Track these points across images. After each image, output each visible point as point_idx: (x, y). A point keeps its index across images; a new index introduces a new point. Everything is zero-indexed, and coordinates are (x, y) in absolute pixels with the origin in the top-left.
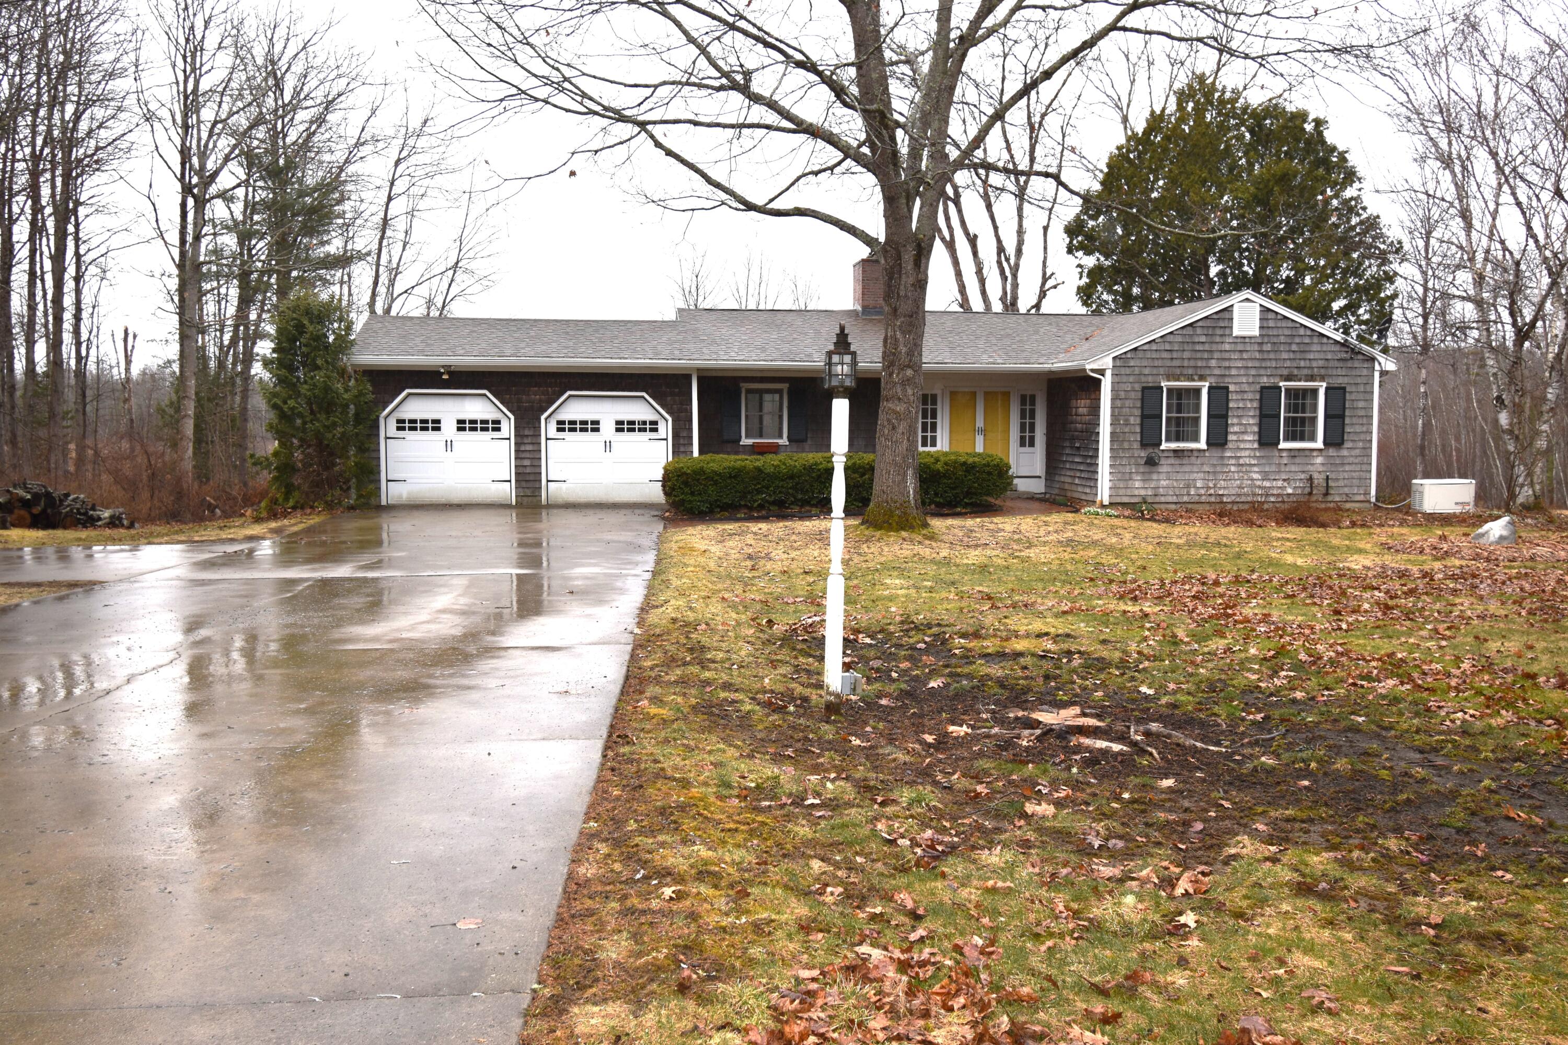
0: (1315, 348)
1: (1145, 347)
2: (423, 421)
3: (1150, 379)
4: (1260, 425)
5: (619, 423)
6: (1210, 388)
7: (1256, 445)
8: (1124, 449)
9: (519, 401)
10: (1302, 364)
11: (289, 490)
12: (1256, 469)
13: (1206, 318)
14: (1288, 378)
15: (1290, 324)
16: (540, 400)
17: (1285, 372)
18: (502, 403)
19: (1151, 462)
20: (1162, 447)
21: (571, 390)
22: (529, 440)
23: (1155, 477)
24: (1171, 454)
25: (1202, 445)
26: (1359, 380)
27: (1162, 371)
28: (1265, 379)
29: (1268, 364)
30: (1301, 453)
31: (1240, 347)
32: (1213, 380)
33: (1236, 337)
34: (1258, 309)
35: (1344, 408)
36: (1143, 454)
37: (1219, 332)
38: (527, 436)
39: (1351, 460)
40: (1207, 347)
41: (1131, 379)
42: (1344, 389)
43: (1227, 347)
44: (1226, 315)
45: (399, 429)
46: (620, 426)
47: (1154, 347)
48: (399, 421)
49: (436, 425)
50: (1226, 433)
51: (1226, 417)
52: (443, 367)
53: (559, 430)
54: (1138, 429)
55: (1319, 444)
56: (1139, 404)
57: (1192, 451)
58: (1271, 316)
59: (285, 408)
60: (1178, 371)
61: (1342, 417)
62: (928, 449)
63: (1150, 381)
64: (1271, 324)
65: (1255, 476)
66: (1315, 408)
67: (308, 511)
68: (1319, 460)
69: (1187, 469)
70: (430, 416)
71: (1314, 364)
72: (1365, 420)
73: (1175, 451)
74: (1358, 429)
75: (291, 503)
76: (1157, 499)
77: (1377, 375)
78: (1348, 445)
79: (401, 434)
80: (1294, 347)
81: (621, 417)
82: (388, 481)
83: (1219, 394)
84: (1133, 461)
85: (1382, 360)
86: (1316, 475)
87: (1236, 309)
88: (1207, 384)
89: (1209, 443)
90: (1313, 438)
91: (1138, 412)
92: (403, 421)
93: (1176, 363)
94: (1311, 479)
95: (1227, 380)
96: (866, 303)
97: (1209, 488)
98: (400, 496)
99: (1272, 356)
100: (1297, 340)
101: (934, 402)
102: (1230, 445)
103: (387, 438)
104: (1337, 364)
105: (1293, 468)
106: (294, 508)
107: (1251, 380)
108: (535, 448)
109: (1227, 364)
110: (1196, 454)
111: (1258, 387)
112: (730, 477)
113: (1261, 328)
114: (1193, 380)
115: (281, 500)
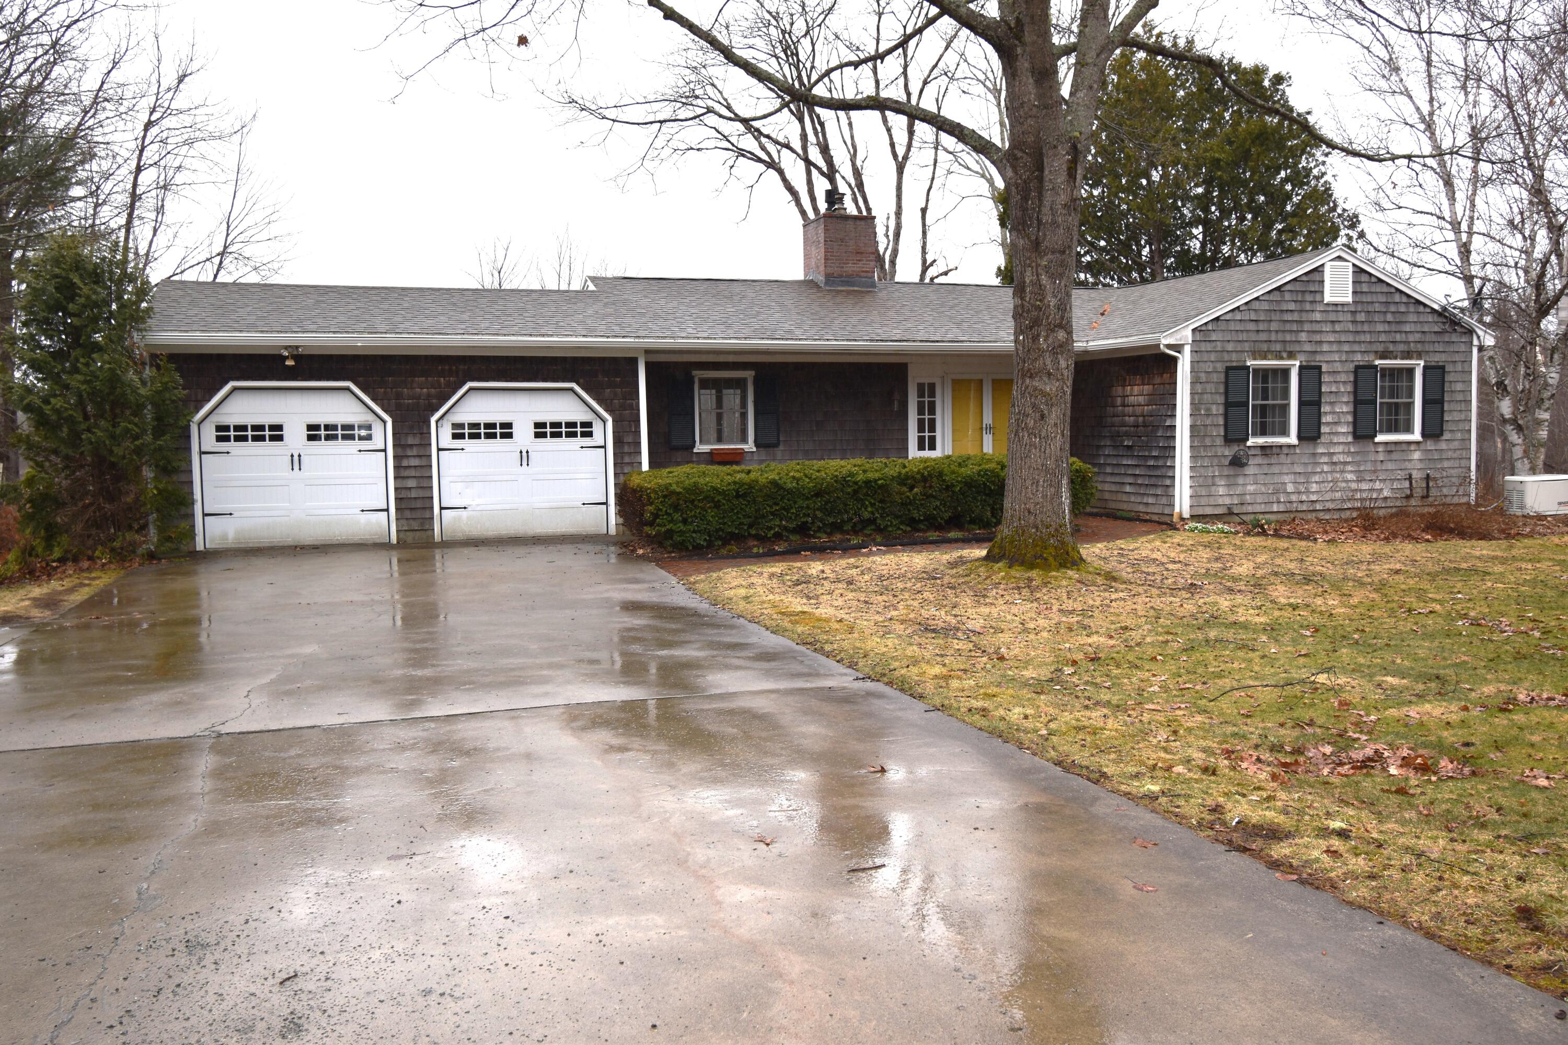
0: (1412, 317)
1: (1228, 317)
2: (256, 428)
3: (1234, 357)
4: (1355, 413)
5: (538, 425)
6: (1301, 367)
7: (1350, 439)
8: (1205, 446)
9: (399, 396)
10: (1398, 337)
11: (51, 534)
12: (1349, 468)
13: (1295, 280)
14: (1383, 356)
15: (1385, 289)
16: (429, 396)
17: (1380, 348)
18: (373, 400)
19: (1237, 463)
20: (1249, 443)
21: (473, 380)
22: (414, 452)
23: (1241, 480)
24: (1258, 452)
25: (1293, 439)
26: (1457, 358)
27: (1247, 346)
28: (1358, 357)
29: (1362, 338)
30: (1398, 448)
31: (1332, 317)
32: (1303, 357)
33: (1328, 304)
34: (1351, 269)
35: (1443, 392)
36: (1227, 453)
37: (1309, 297)
38: (411, 446)
39: (1450, 454)
40: (1296, 317)
41: (1213, 357)
42: (1443, 368)
43: (1318, 316)
44: (1316, 277)
45: (219, 439)
46: (540, 429)
47: (1238, 316)
48: (219, 428)
49: (276, 433)
50: (1319, 424)
51: (1318, 404)
52: (286, 348)
53: (456, 436)
54: (1221, 421)
55: (1417, 436)
56: (1222, 389)
57: (1281, 447)
58: (1364, 278)
59: (47, 409)
60: (1265, 347)
61: (1441, 402)
62: (927, 454)
63: (1234, 360)
64: (1365, 288)
65: (1350, 476)
66: (1411, 393)
67: (86, 564)
68: (1417, 455)
69: (1276, 469)
70: (267, 420)
71: (1411, 338)
72: (1463, 406)
73: (1263, 448)
74: (1457, 416)
75: (57, 553)
76: (1245, 509)
77: (1475, 351)
78: (1446, 436)
79: (223, 446)
80: (1389, 317)
81: (541, 418)
82: (205, 515)
83: (1312, 374)
84: (1216, 461)
85: (1481, 333)
86: (1416, 475)
87: (1327, 269)
88: (1298, 363)
89: (1300, 437)
90: (1409, 429)
91: (1221, 399)
92: (227, 428)
93: (1263, 337)
94: (1410, 478)
95: (1318, 358)
96: (830, 270)
97: (1299, 493)
98: (224, 537)
99: (1366, 328)
100: (1393, 308)
101: (932, 394)
102: (1323, 439)
103: (202, 453)
104: (1434, 338)
105: (1390, 466)
106: (62, 560)
107: (1344, 358)
108: (424, 462)
109: (1317, 338)
110: (1285, 451)
111: (1351, 367)
112: (738, 496)
113: (1354, 293)
114: (1282, 358)
115: (40, 550)
